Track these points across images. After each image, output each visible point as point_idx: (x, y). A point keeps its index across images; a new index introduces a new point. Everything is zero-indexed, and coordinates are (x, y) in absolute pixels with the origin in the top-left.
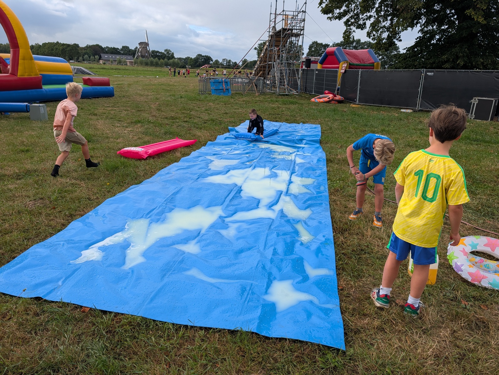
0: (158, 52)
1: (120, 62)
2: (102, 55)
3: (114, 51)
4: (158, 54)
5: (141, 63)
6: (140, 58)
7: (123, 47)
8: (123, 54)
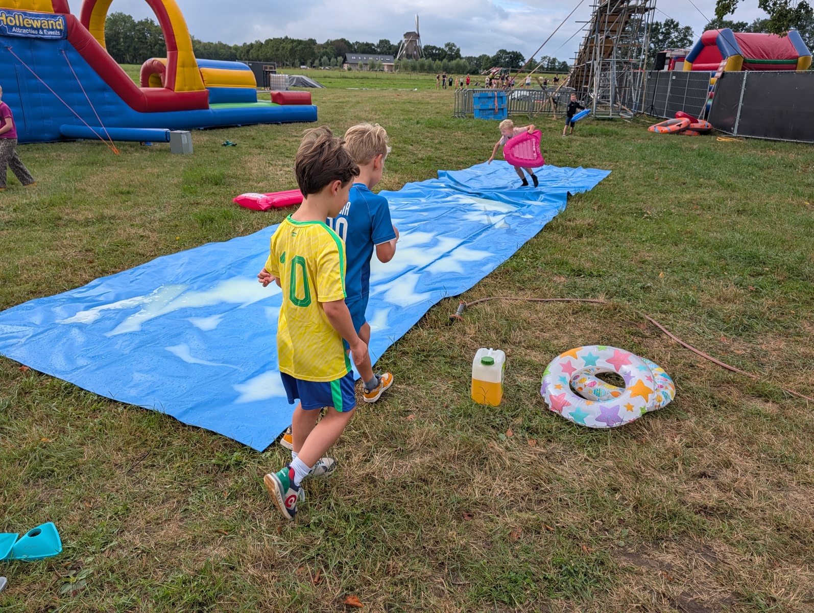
0: (434, 48)
1: (372, 67)
2: (348, 55)
3: (367, 49)
4: (434, 51)
5: (406, 68)
6: (405, 59)
7: (381, 42)
8: (380, 53)
